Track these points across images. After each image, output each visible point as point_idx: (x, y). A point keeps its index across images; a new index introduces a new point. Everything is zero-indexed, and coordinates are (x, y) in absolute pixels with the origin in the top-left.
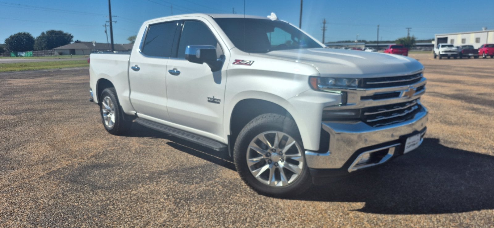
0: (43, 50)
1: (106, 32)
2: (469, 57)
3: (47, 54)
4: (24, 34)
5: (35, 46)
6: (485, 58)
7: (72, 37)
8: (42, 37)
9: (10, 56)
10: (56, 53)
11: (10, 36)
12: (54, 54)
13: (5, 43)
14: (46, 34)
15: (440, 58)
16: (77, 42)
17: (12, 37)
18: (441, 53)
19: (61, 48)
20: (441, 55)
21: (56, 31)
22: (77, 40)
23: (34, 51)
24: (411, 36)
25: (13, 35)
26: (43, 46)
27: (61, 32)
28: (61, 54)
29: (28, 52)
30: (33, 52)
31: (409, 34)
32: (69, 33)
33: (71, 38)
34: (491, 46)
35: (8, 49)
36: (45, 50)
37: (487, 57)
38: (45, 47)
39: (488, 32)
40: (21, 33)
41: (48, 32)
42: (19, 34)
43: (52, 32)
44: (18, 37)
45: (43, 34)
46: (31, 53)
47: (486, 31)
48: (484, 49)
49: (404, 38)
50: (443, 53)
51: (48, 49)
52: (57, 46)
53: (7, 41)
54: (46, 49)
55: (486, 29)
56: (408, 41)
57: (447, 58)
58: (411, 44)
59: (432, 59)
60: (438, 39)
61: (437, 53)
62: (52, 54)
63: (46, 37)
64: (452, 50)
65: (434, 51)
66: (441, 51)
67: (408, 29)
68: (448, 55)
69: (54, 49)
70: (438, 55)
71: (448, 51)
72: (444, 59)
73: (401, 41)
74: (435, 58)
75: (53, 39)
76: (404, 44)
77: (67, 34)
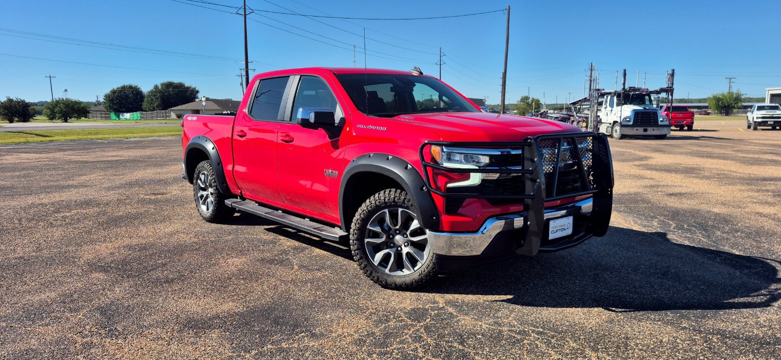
0: (155, 110)
1: (241, 84)
3: (160, 117)
4: (131, 87)
5: (145, 105)
7: (198, 92)
8: (154, 92)
9: (108, 118)
10: (173, 115)
11: (112, 91)
13: (104, 100)
14: (160, 87)
15: (755, 129)
17: (114, 92)
18: (755, 120)
19: (179, 107)
20: (756, 122)
21: (174, 83)
23: (144, 112)
24: (734, 90)
25: (115, 88)
26: (155, 105)
27: (181, 85)
28: (179, 116)
29: (134, 113)
30: (142, 114)
31: (730, 88)
32: (193, 86)
33: (196, 94)
35: (107, 109)
38: (158, 106)
40: (127, 86)
41: (163, 84)
42: (124, 87)
43: (169, 85)
44: (121, 91)
45: (156, 87)
46: (137, 115)
49: (723, 95)
50: (760, 120)
51: (162, 110)
52: (177, 105)
53: (107, 97)
54: (160, 110)
56: (728, 99)
57: (771, 128)
58: (735, 104)
59: (743, 129)
60: (773, 96)
61: (750, 119)
62: (166, 116)
63: (160, 92)
64: (774, 116)
65: (747, 117)
66: (755, 115)
67: (728, 80)
68: (769, 123)
69: (170, 109)
70: (751, 122)
71: (768, 116)
72: (763, 130)
73: (717, 100)
74: (749, 127)
75: (170, 95)
76: (722, 103)
77: (190, 87)
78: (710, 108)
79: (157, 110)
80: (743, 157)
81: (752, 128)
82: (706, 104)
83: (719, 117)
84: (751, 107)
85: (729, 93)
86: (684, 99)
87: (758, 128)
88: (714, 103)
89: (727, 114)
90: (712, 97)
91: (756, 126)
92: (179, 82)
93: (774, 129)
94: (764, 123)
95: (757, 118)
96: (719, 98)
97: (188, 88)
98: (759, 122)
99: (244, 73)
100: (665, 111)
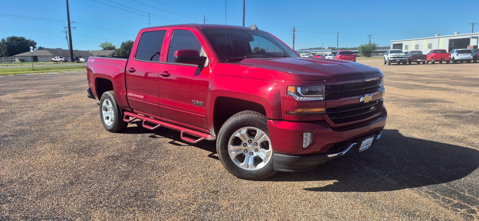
1: (66, 38)
2: (419, 63)
3: (7, 61)
6: (433, 63)
7: (35, 43)
8: (2, 44)
10: (17, 60)
12: (14, 61)
14: (6, 40)
15: (389, 64)
16: (40, 48)
18: (389, 59)
19: (22, 54)
21: (17, 38)
22: (40, 47)
26: (3, 53)
27: (22, 39)
28: (22, 61)
31: (370, 41)
32: (32, 40)
33: (34, 45)
34: (439, 51)
36: (5, 57)
37: (435, 63)
38: (5, 54)
39: (439, 38)
41: (9, 38)
43: (13, 39)
45: (3, 40)
47: (438, 37)
48: (433, 55)
49: (366, 45)
51: (9, 56)
52: (20, 53)
54: (7, 56)
55: (439, 35)
56: (369, 47)
57: (397, 63)
58: (373, 50)
59: (382, 65)
60: (394, 45)
61: (386, 58)
62: (12, 61)
63: (7, 43)
64: (400, 56)
65: (384, 57)
66: (389, 56)
67: (369, 36)
68: (397, 60)
69: (15, 56)
70: (387, 60)
71: (396, 56)
72: (393, 65)
73: (363, 48)
74: (385, 63)
75: (15, 46)
76: (366, 50)
77: (30, 41)
78: (360, 53)
79: (4, 56)
80: (396, 83)
81: (387, 63)
82: (357, 51)
83: (364, 58)
84: (387, 51)
85: (369, 44)
86: (344, 48)
87: (391, 64)
88: (362, 50)
89: (369, 56)
90: (360, 46)
91: (391, 62)
92: (21, 36)
93: (399, 64)
94: (394, 61)
95: (391, 58)
96: (364, 47)
97: (28, 40)
98: (391, 60)
99: (68, 30)
100: (339, 54)
